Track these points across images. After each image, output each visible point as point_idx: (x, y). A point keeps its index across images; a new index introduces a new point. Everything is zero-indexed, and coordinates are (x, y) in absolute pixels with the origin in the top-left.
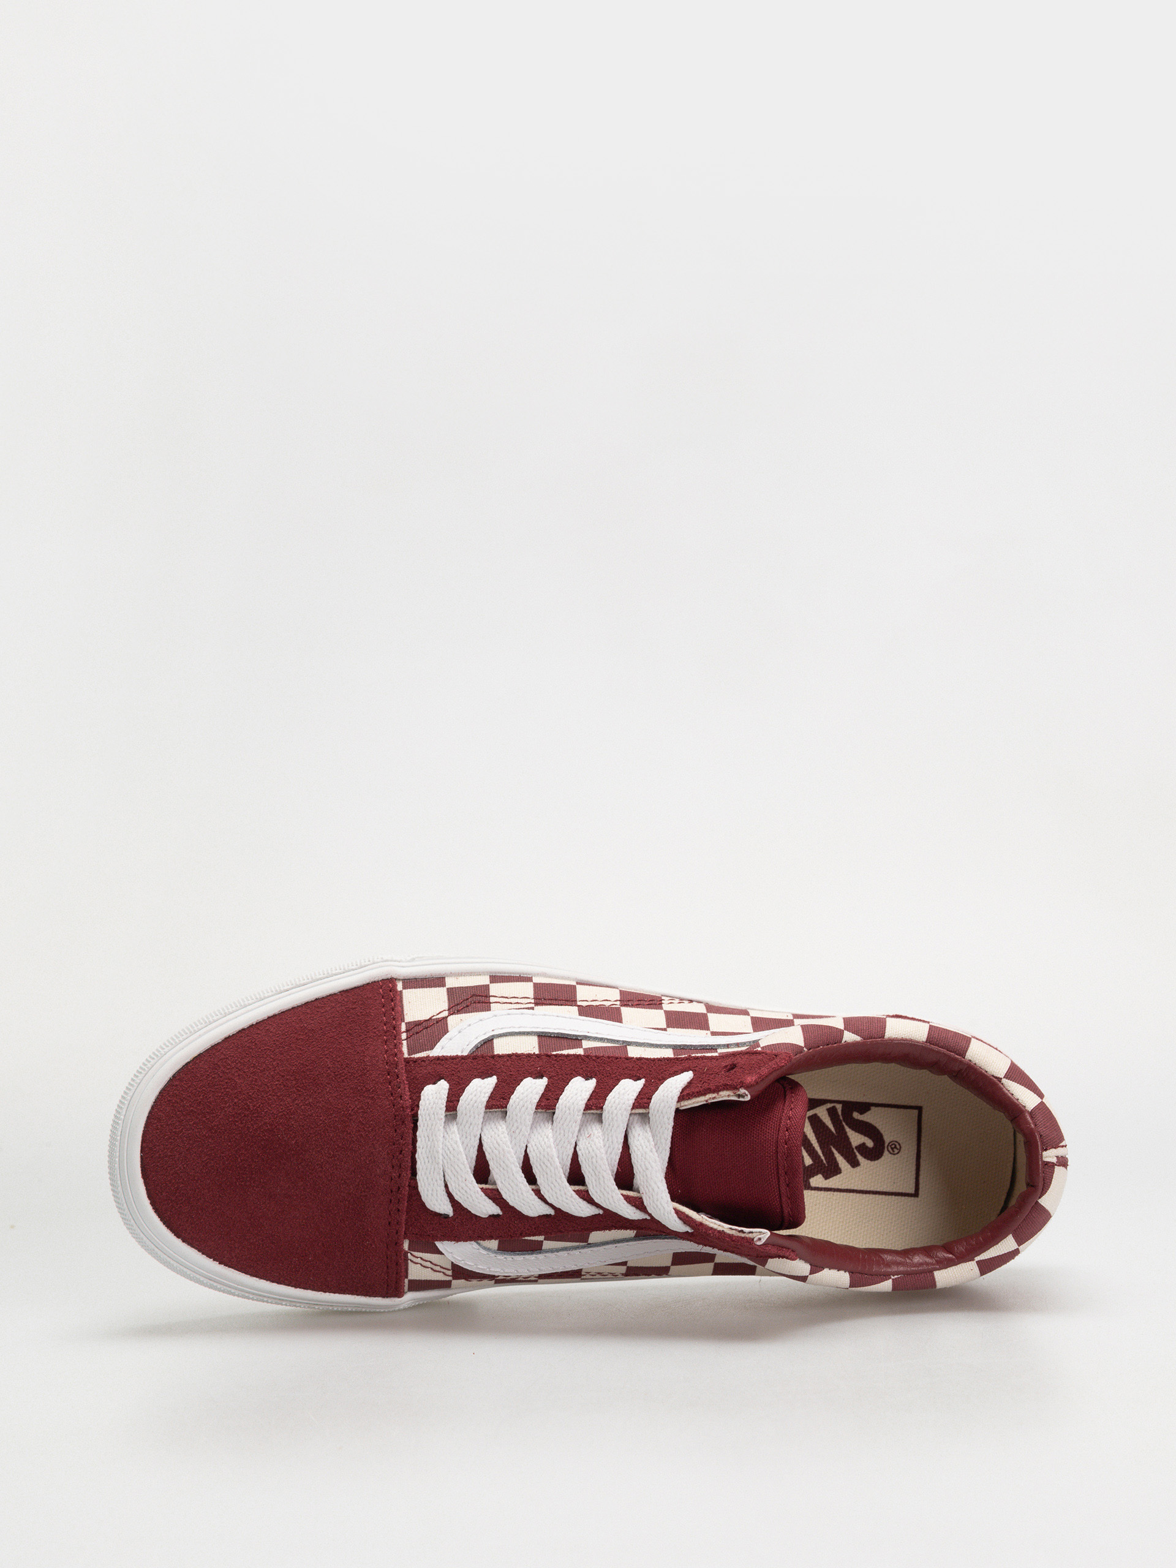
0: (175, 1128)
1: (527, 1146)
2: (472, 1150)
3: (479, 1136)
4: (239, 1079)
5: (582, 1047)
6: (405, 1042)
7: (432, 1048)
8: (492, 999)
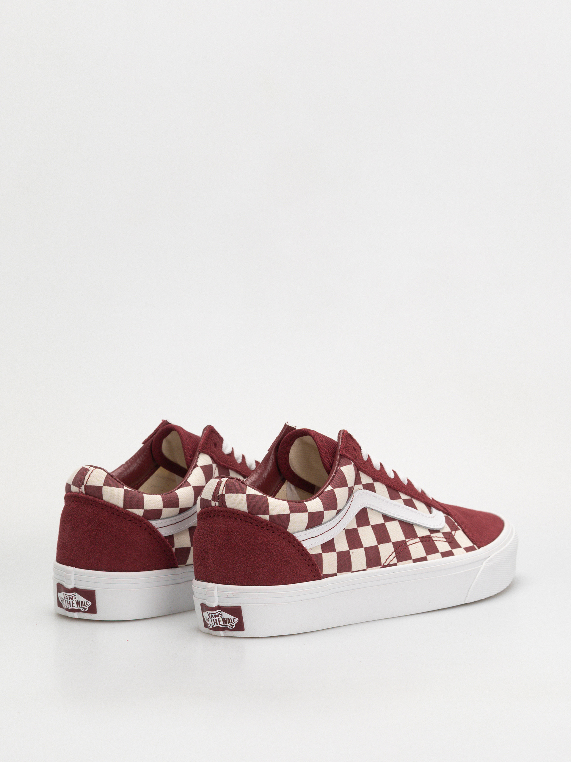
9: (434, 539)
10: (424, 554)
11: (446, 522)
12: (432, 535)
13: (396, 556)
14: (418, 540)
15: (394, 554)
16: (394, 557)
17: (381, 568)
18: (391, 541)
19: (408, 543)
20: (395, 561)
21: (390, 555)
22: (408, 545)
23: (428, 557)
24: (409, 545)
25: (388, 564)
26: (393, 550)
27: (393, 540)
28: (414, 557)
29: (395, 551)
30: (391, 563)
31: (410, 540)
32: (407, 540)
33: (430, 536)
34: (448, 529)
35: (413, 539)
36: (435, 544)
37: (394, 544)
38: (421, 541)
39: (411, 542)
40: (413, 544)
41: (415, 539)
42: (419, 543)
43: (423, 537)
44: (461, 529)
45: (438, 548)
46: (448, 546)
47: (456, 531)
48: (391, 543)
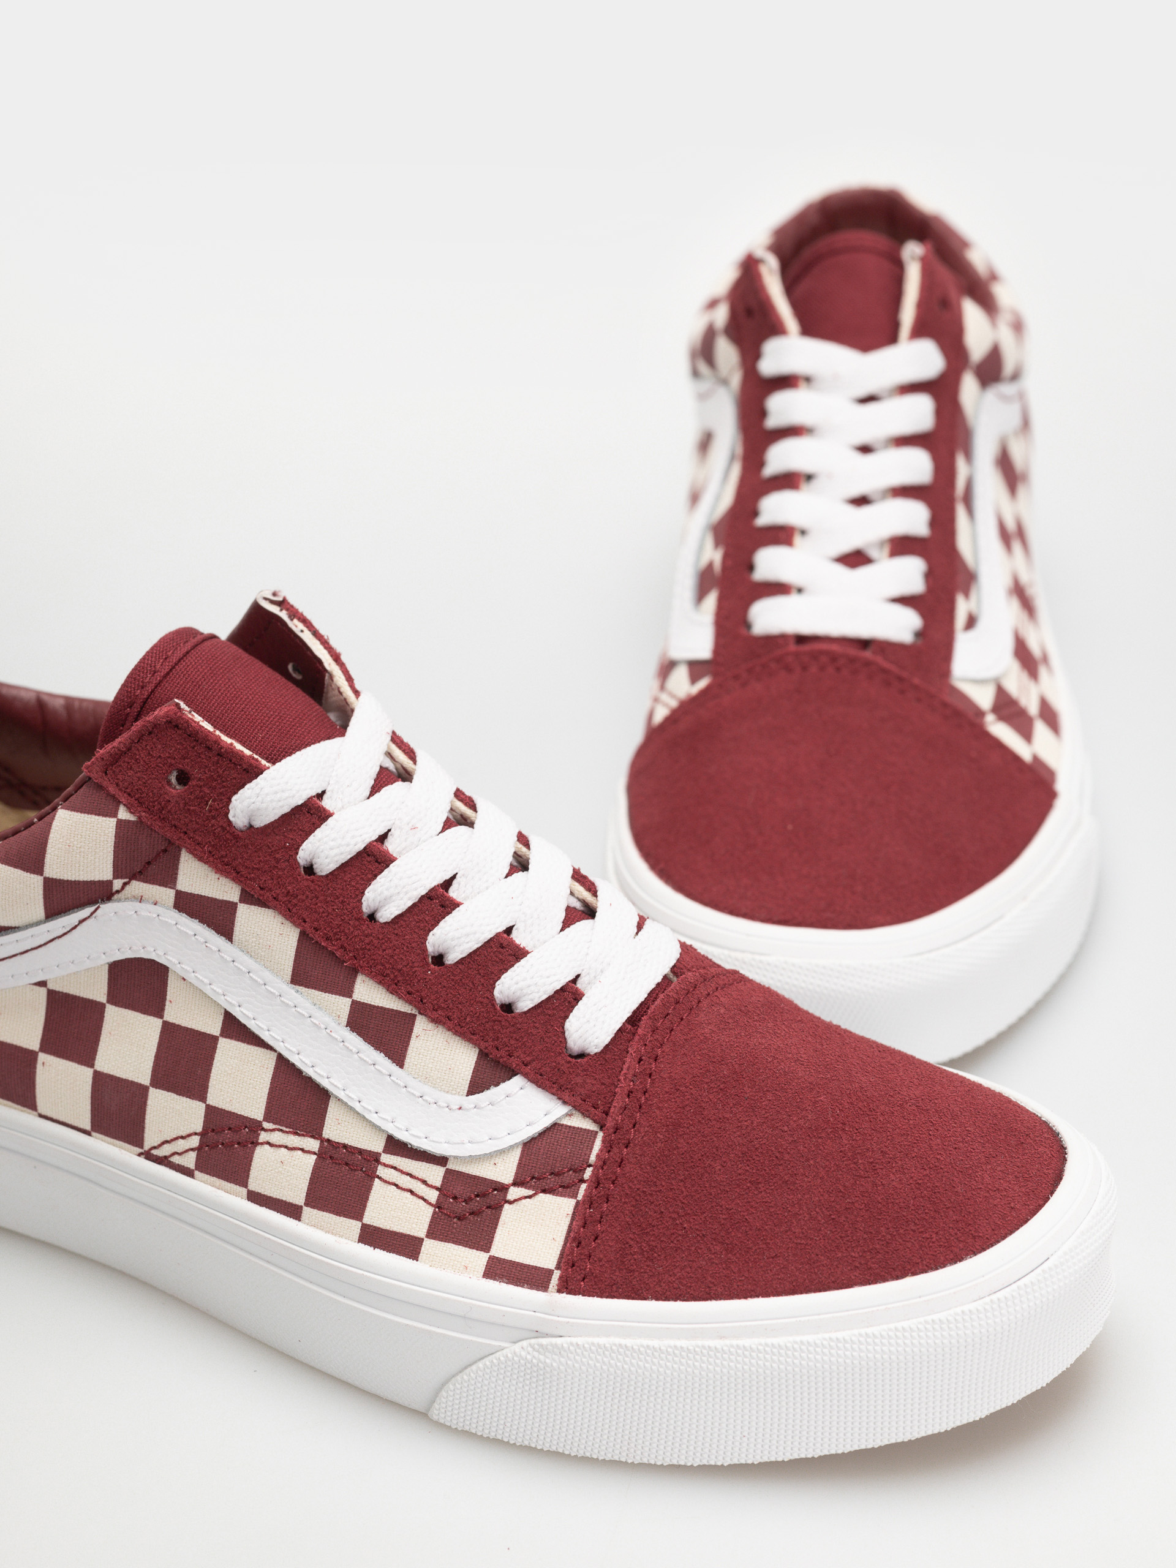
3: (561, 934)
5: (353, 1001)
6: (593, 1158)
7: (556, 1128)
8: (433, 1196)
9: (381, 1171)
10: (299, 1198)
11: (529, 1145)
12: (386, 1158)
13: (199, 1149)
14: (313, 1144)
15: (195, 1142)
16: (192, 1150)
17: (140, 1155)
18: (202, 1098)
19: (263, 1137)
20: (189, 1161)
21: (182, 1137)
22: (260, 1141)
23: (307, 1211)
24: (262, 1144)
25: (166, 1157)
26: (199, 1128)
27: (214, 1098)
28: (254, 1184)
29: (203, 1134)
30: (176, 1159)
31: (281, 1130)
32: (266, 1125)
33: (375, 1158)
34: (504, 1171)
35: (296, 1134)
36: (369, 1189)
37: (212, 1113)
38: (321, 1155)
39: (277, 1137)
40: (280, 1146)
41: (303, 1135)
42: (306, 1155)
43: (345, 1146)
44: (580, 1197)
45: (369, 1204)
46: (428, 1220)
47: (541, 1194)
48: (204, 1105)
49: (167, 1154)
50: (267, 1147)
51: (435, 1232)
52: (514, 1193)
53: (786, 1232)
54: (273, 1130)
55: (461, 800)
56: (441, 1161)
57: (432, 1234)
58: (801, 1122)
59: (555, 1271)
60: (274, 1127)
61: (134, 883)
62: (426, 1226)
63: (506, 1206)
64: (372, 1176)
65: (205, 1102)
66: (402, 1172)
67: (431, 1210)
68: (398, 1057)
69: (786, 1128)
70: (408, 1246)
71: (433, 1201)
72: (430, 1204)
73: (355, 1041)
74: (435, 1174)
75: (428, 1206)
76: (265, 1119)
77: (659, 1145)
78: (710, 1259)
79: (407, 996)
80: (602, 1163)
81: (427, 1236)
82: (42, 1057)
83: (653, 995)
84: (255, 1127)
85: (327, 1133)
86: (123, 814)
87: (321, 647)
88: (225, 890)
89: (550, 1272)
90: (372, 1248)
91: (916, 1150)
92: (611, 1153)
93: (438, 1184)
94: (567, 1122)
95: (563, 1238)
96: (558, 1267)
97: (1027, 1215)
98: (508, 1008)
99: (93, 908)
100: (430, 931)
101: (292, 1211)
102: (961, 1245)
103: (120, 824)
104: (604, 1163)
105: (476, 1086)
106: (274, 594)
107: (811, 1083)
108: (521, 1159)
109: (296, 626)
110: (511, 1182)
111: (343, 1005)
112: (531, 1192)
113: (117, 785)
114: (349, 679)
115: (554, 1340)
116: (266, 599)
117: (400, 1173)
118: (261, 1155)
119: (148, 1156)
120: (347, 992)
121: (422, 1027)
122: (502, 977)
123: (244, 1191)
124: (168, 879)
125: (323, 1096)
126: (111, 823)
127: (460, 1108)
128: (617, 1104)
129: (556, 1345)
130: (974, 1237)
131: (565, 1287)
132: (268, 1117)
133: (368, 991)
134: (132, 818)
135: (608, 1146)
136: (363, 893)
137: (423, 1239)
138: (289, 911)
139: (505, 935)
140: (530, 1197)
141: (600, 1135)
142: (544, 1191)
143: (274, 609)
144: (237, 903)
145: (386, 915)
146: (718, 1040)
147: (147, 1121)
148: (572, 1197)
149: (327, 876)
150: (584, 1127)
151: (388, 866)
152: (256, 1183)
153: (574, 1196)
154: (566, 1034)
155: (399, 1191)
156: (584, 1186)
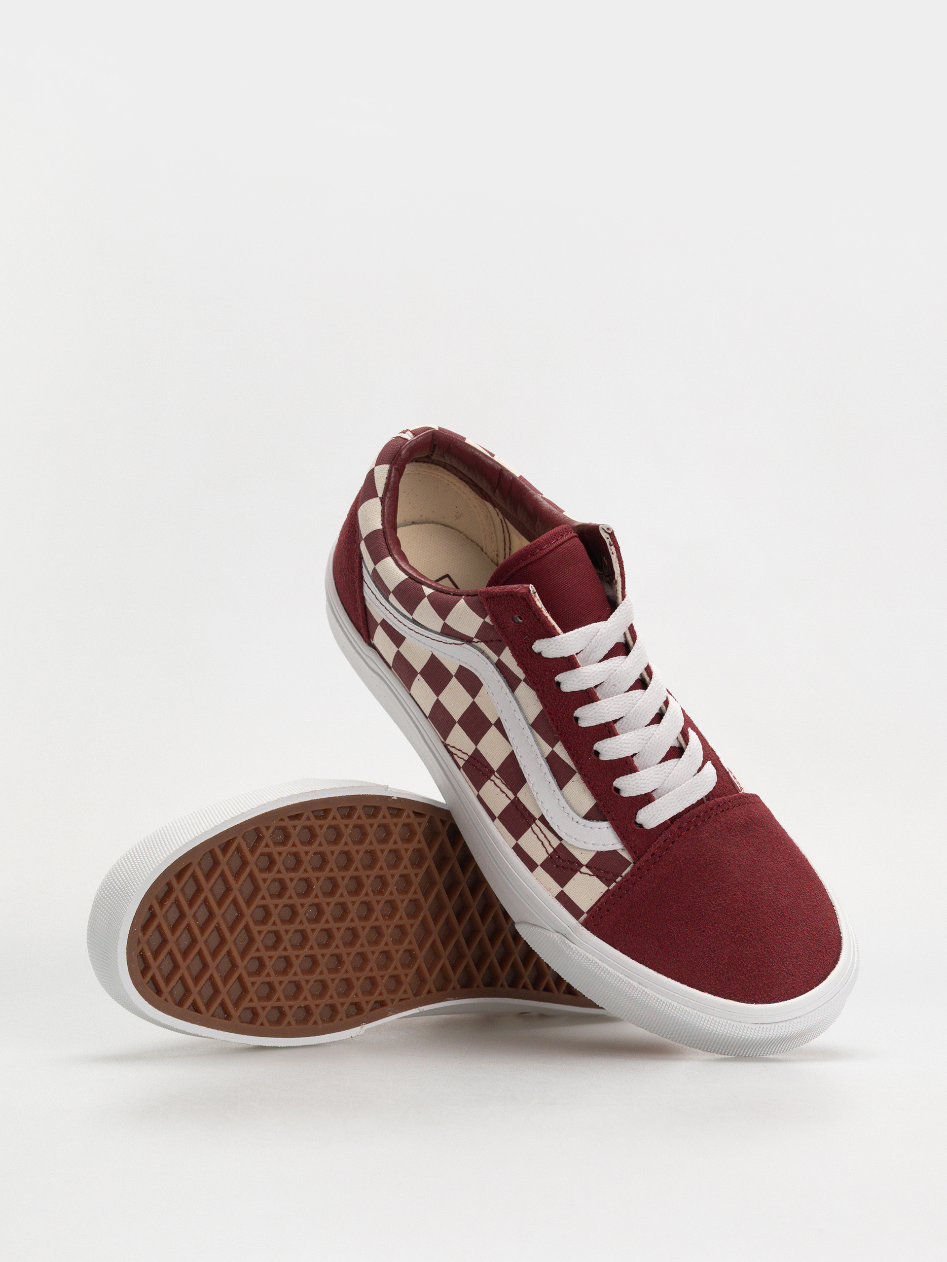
0: (784, 976)
1: (646, 726)
2: (669, 764)
3: (659, 765)
4: (725, 959)
5: (553, 750)
6: (623, 874)
7: (615, 852)
8: (551, 850)
10: (497, 814)
11: (599, 854)
14: (511, 796)
17: (442, 741)
18: (476, 743)
23: (498, 821)
25: (452, 753)
33: (534, 819)
34: (584, 859)
35: (506, 786)
36: (526, 830)
37: (477, 751)
38: (512, 802)
39: (498, 782)
40: (498, 787)
41: (509, 789)
42: (507, 798)
43: (524, 806)
44: (610, 888)
45: (523, 836)
46: (544, 859)
47: (595, 877)
48: (475, 747)
49: (454, 752)
50: (492, 783)
51: (544, 865)
52: (584, 869)
53: (689, 952)
54: (499, 778)
55: (647, 672)
56: (560, 839)
57: (542, 865)
58: (723, 902)
59: (585, 914)
60: (499, 777)
61: (483, 643)
62: (542, 861)
63: (579, 873)
64: (529, 825)
65: (476, 746)
66: (542, 832)
67: (547, 856)
68: (561, 785)
69: (714, 902)
70: (531, 865)
71: (550, 852)
72: (548, 853)
73: (546, 768)
74: (555, 843)
75: (546, 853)
76: (497, 771)
77: (654, 885)
78: (651, 947)
79: (576, 763)
80: (626, 880)
81: (540, 865)
82: (419, 676)
83: (687, 810)
84: (492, 772)
85: (519, 795)
86: (488, 620)
87: (618, 565)
88: (519, 673)
89: (583, 913)
90: (516, 855)
91: (766, 939)
92: (632, 878)
93: (555, 847)
94: (620, 852)
95: (595, 901)
96: (587, 913)
97: (798, 993)
98: (617, 790)
99: (461, 643)
100: (598, 741)
101: (492, 817)
102: (760, 996)
103: (485, 623)
104: (627, 881)
105: (589, 817)
106: (608, 529)
107: (738, 882)
108: (593, 857)
109: (612, 549)
110: (585, 864)
111: (547, 749)
112: (591, 874)
113: (490, 608)
114: (623, 588)
115: (571, 943)
116: (603, 529)
117: (541, 832)
118: (489, 783)
119: (446, 746)
120: (552, 746)
121: (577, 777)
122: (620, 778)
123: (477, 793)
124: (498, 652)
125: (524, 781)
126: (480, 621)
127: (577, 822)
128: (644, 858)
129: (570, 946)
130: (768, 995)
131: (585, 924)
132: (498, 771)
133: (560, 750)
134: (491, 623)
135: (631, 873)
136: (576, 709)
137: (538, 866)
138: (542, 698)
139: (631, 758)
140: (590, 875)
141: (632, 865)
142: (598, 877)
143: (605, 536)
144: (521, 680)
145: (583, 724)
146: (707, 843)
147: (450, 734)
148: (607, 886)
149: (564, 692)
150: (627, 858)
151: (593, 702)
152: (482, 793)
153: (608, 886)
154: (637, 816)
155: (537, 839)
156: (614, 884)
